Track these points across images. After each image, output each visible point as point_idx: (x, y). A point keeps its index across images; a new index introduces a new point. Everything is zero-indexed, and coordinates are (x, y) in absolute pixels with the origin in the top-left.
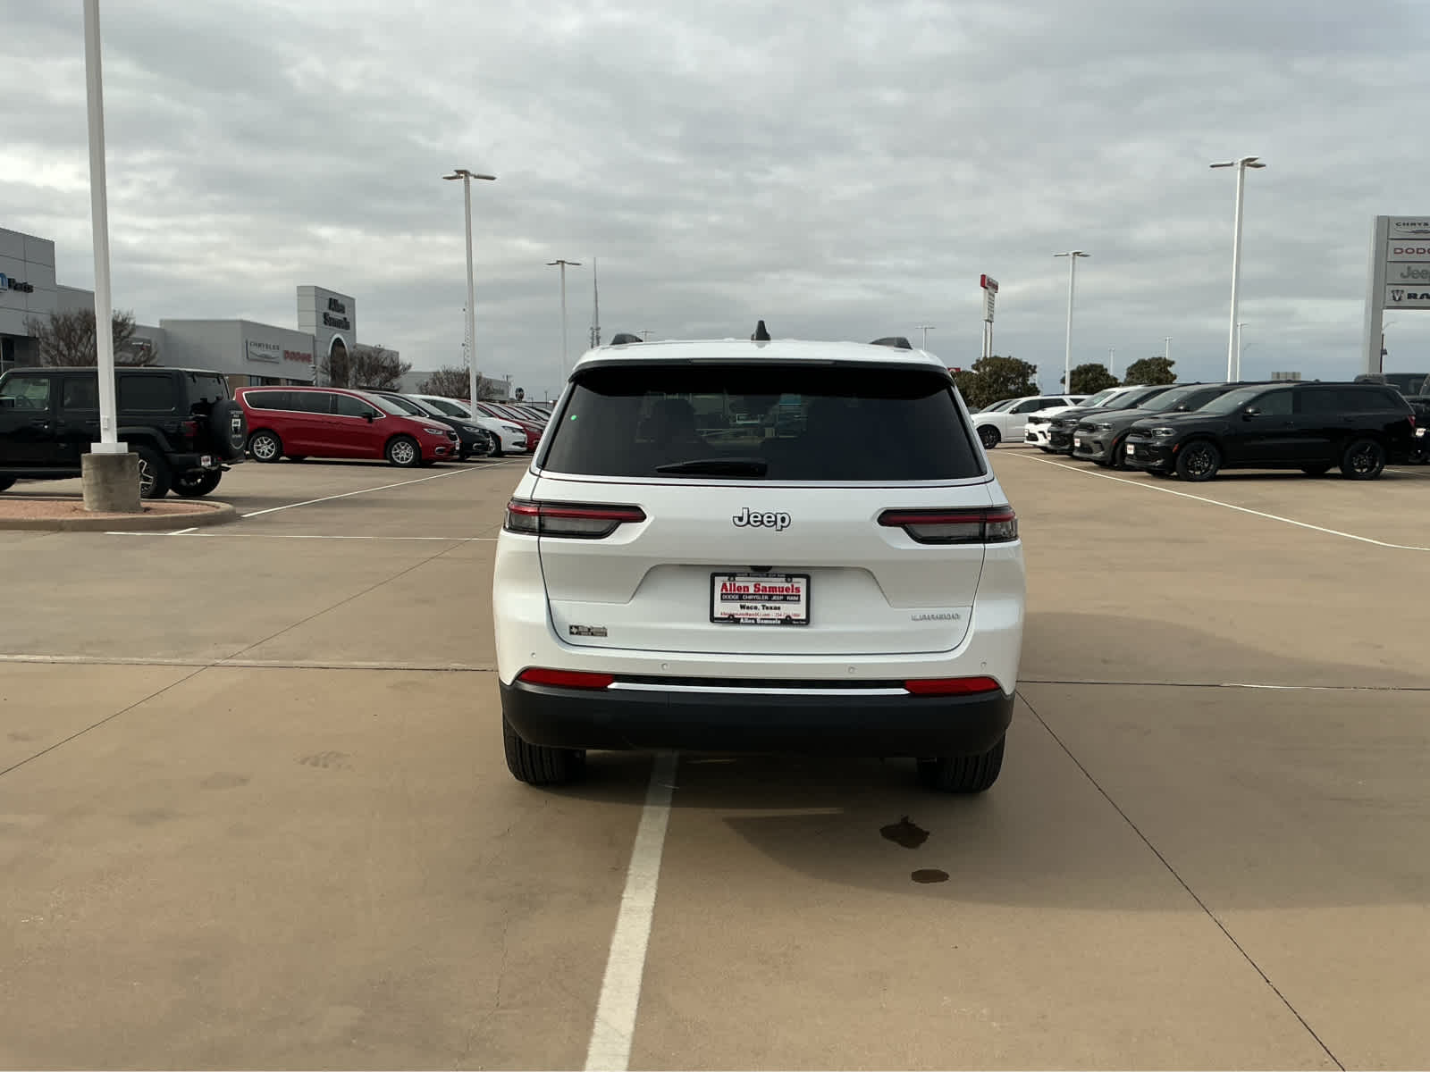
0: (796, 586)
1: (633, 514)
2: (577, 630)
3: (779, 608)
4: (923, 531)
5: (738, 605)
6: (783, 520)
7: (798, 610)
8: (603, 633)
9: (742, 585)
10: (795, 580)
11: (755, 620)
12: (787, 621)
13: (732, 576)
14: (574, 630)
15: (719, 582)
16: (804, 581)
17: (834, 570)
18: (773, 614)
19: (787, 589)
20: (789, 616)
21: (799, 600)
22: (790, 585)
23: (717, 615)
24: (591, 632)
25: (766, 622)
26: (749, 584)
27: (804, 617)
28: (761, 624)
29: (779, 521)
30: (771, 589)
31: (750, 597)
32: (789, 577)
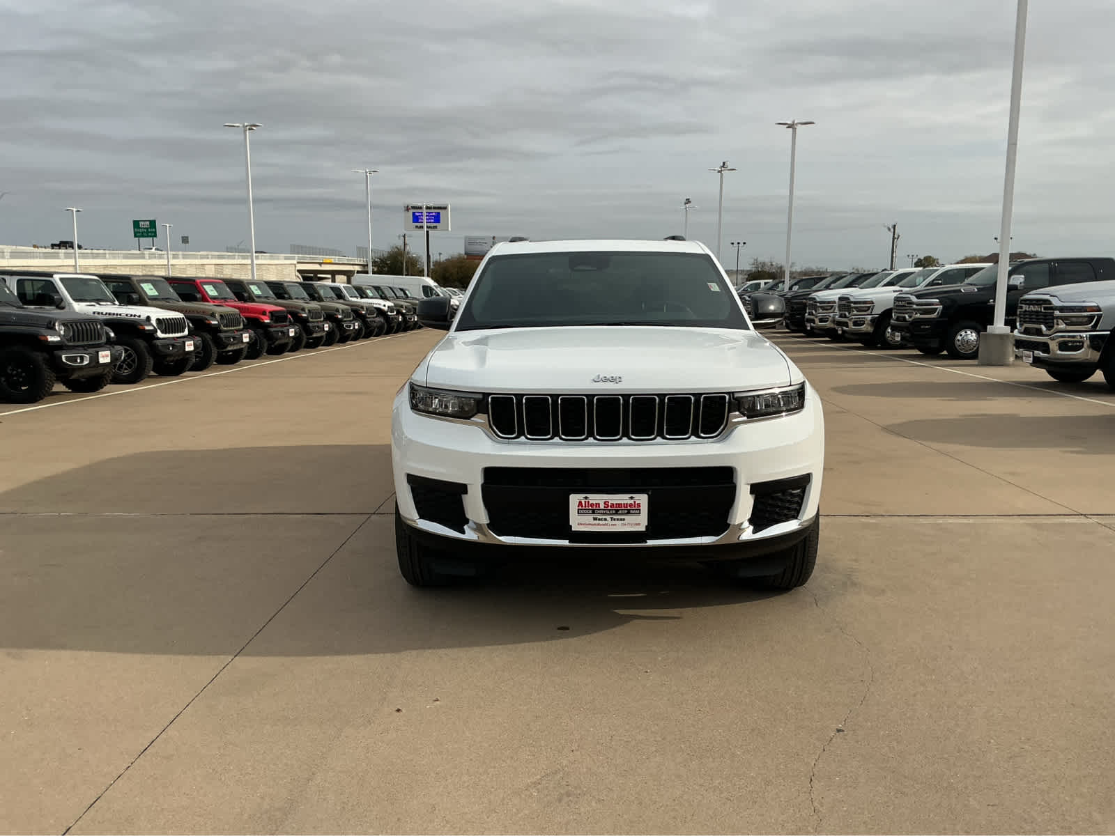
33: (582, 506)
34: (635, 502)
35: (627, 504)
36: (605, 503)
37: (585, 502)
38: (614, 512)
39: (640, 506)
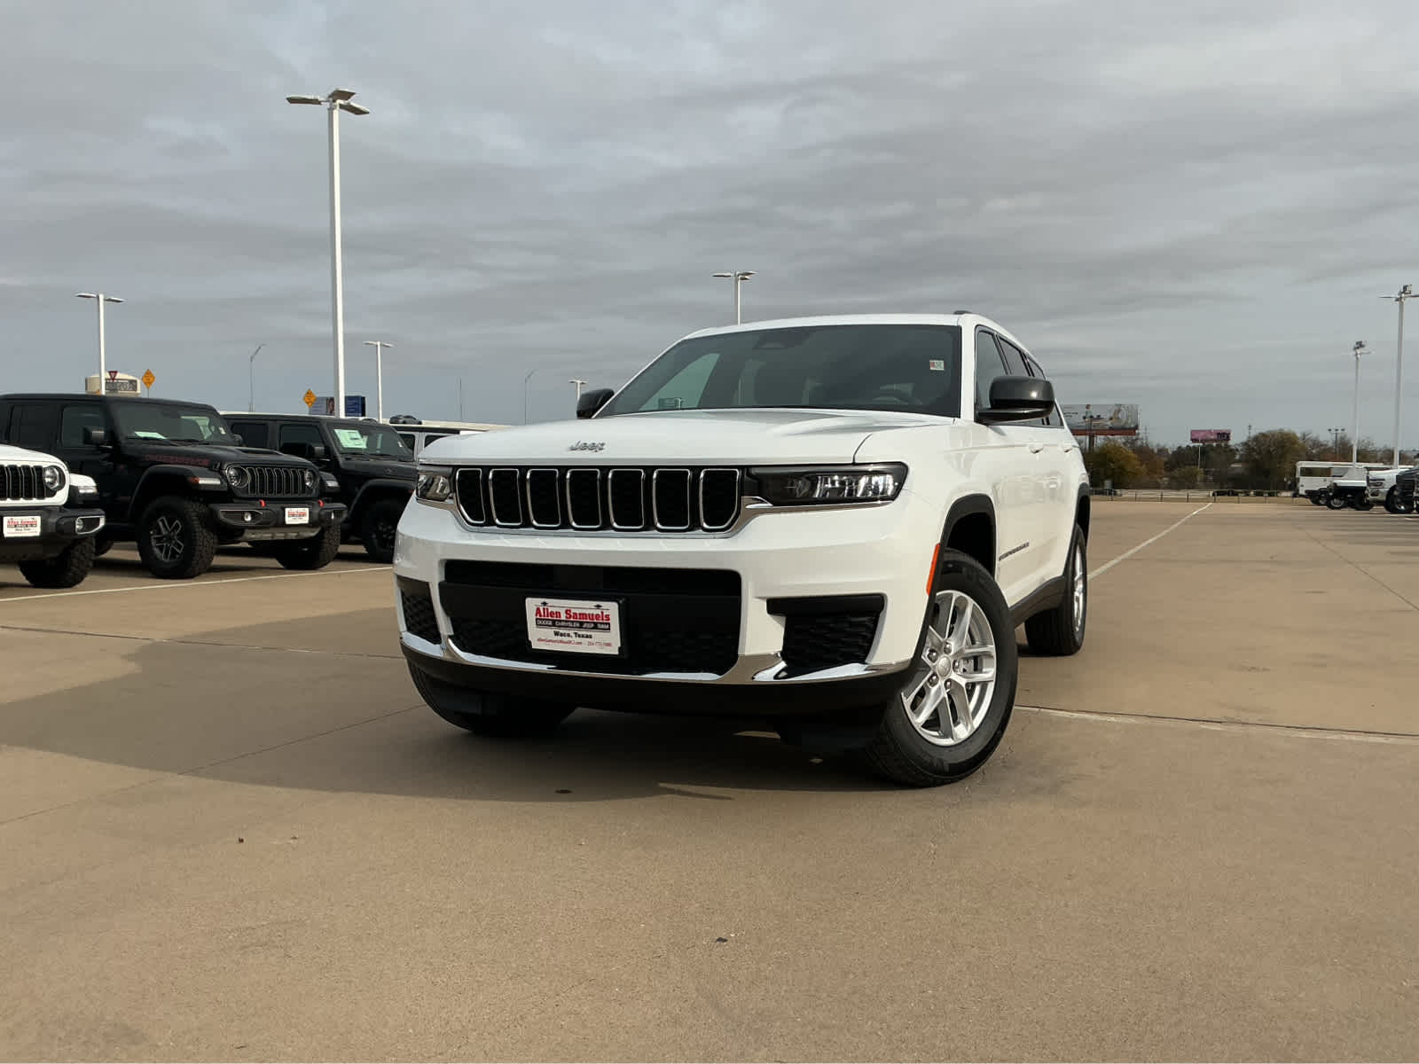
33: (540, 616)
34: (602, 613)
35: (593, 615)
36: (566, 612)
37: (544, 609)
38: (578, 625)
39: (609, 620)
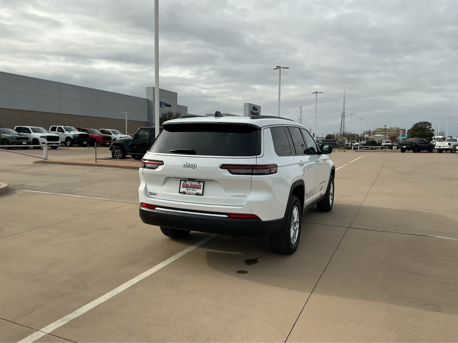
0: (201, 184)
1: (161, 163)
2: (151, 193)
3: (195, 190)
4: (234, 171)
5: (186, 189)
6: (195, 166)
7: (200, 191)
8: (156, 194)
9: (187, 183)
10: (200, 183)
11: (190, 193)
12: (197, 194)
13: (185, 181)
14: (150, 193)
15: (182, 182)
16: (203, 183)
17: (211, 181)
18: (194, 192)
19: (198, 185)
20: (198, 193)
21: (201, 189)
22: (199, 184)
23: (180, 191)
24: (154, 194)
25: (192, 194)
26: (189, 183)
27: (201, 193)
28: (191, 195)
29: (194, 167)
30: (195, 185)
31: (189, 187)
32: (199, 182)
